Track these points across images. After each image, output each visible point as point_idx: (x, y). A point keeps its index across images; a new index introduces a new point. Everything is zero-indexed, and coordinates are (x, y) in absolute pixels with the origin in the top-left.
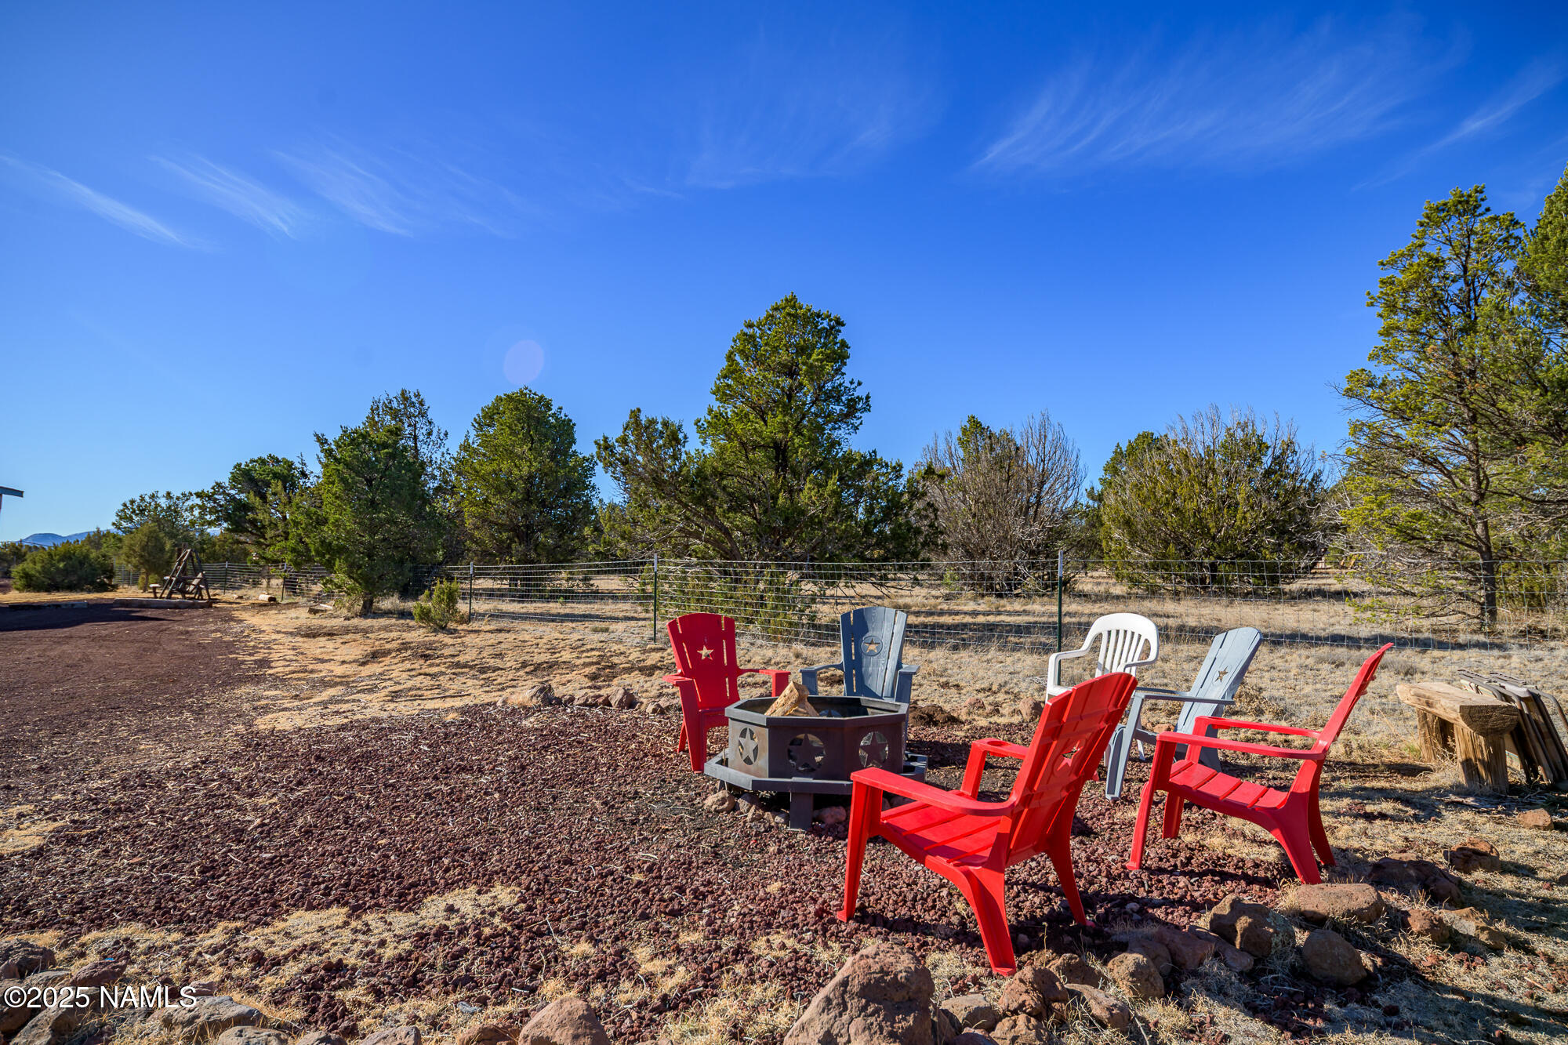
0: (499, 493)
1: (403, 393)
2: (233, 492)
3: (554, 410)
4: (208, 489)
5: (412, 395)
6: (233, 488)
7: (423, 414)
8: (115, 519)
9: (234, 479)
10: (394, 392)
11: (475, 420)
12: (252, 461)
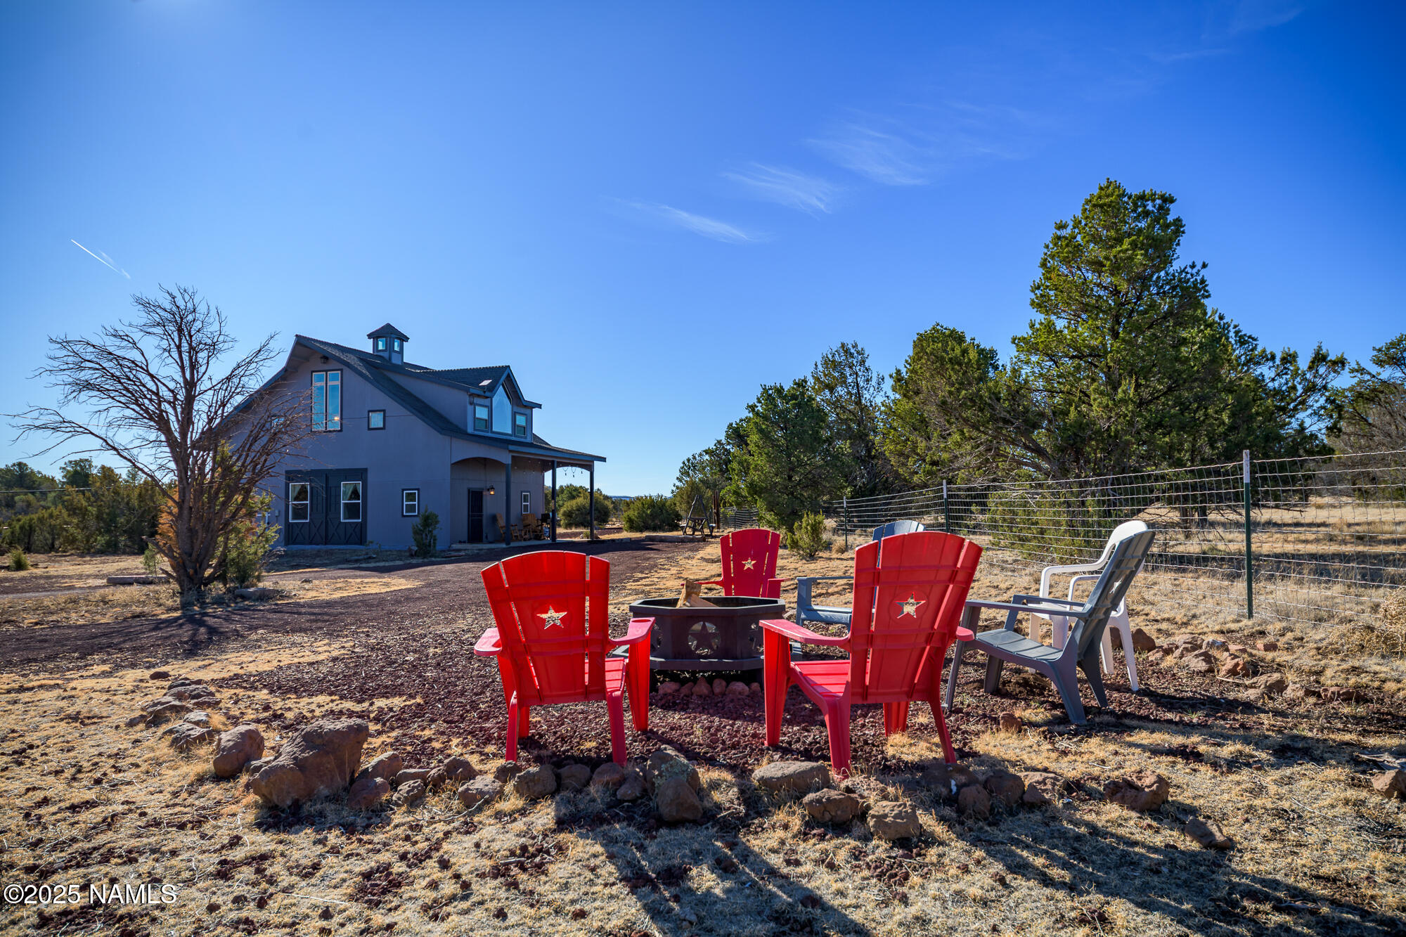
0: (915, 429)
1: (843, 345)
2: (728, 447)
3: (968, 339)
4: (712, 447)
5: (850, 346)
6: (729, 444)
7: (863, 362)
8: (678, 474)
9: (728, 436)
10: (836, 346)
11: (906, 361)
12: (741, 420)
